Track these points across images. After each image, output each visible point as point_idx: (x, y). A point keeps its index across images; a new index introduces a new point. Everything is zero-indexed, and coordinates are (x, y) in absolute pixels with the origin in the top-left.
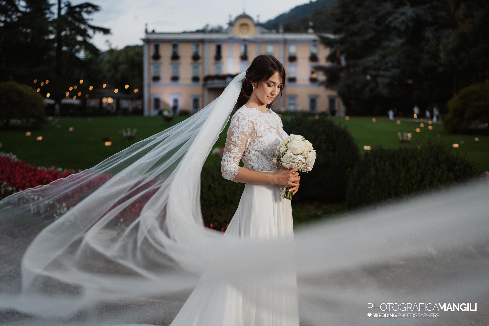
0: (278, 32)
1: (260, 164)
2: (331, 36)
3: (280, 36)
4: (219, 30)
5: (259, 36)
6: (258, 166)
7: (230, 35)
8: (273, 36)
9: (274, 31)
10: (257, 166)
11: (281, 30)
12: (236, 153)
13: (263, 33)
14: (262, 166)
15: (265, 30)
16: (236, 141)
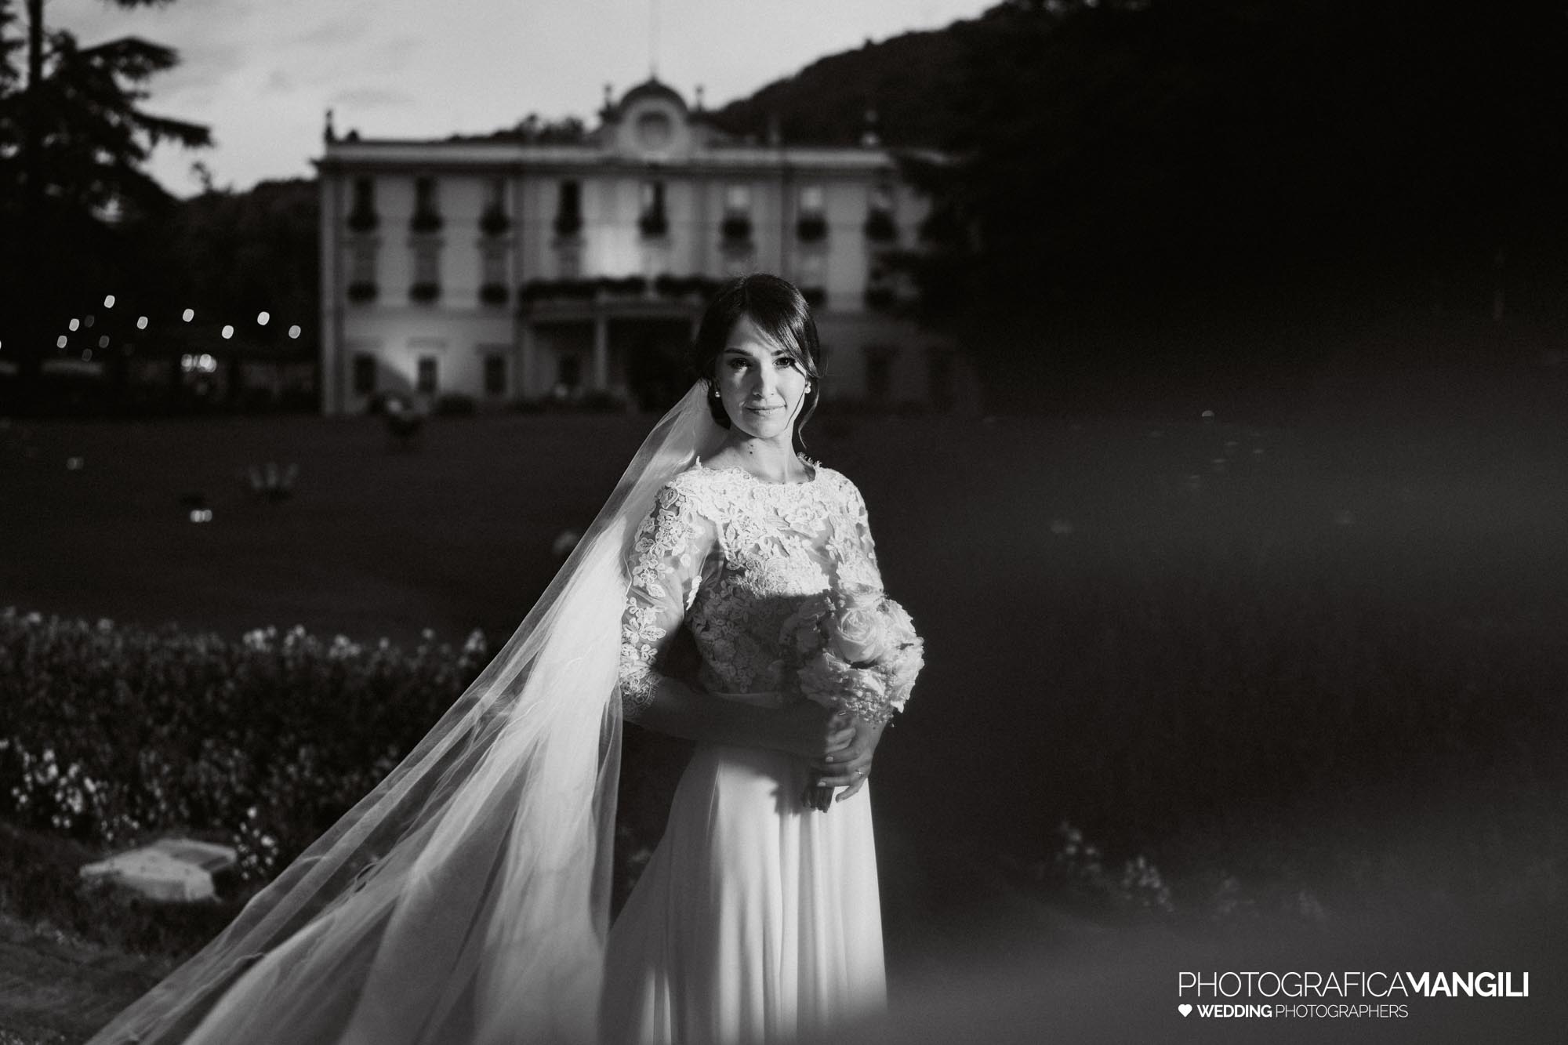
0: (763, 143)
1: (744, 668)
2: (937, 158)
3: (772, 157)
4: (570, 133)
5: (702, 155)
6: (737, 674)
7: (607, 152)
8: (750, 156)
9: (750, 139)
10: (733, 674)
11: (775, 137)
12: (647, 629)
13: (713, 145)
14: (749, 674)
15: (721, 137)
16: (645, 584)
